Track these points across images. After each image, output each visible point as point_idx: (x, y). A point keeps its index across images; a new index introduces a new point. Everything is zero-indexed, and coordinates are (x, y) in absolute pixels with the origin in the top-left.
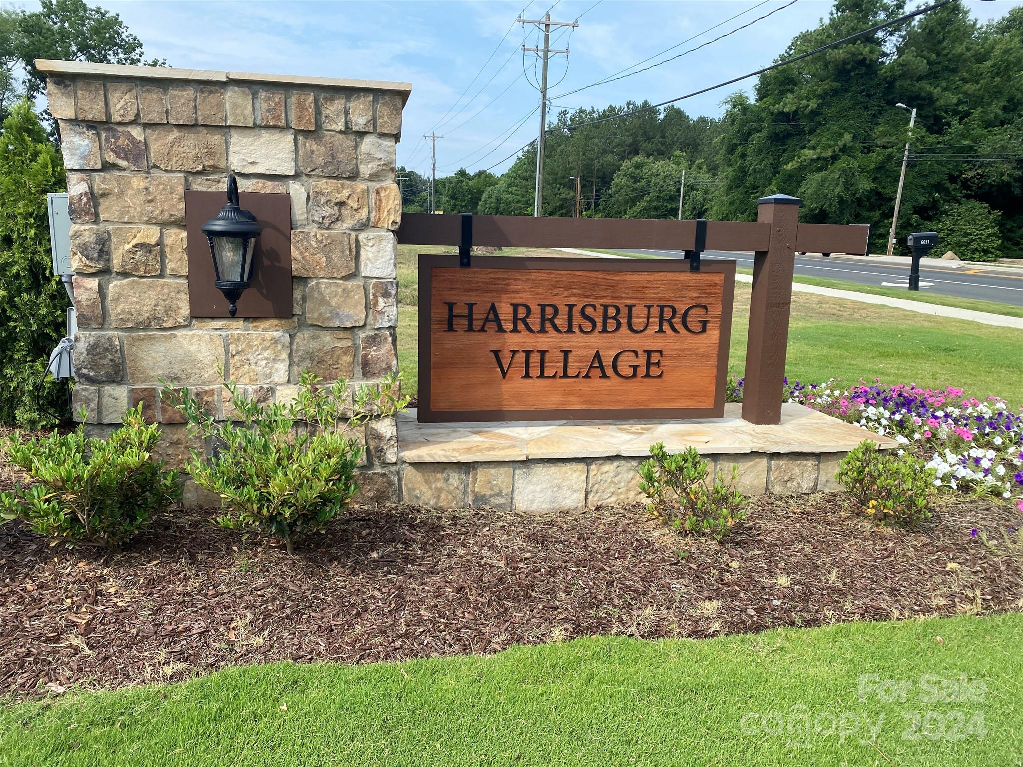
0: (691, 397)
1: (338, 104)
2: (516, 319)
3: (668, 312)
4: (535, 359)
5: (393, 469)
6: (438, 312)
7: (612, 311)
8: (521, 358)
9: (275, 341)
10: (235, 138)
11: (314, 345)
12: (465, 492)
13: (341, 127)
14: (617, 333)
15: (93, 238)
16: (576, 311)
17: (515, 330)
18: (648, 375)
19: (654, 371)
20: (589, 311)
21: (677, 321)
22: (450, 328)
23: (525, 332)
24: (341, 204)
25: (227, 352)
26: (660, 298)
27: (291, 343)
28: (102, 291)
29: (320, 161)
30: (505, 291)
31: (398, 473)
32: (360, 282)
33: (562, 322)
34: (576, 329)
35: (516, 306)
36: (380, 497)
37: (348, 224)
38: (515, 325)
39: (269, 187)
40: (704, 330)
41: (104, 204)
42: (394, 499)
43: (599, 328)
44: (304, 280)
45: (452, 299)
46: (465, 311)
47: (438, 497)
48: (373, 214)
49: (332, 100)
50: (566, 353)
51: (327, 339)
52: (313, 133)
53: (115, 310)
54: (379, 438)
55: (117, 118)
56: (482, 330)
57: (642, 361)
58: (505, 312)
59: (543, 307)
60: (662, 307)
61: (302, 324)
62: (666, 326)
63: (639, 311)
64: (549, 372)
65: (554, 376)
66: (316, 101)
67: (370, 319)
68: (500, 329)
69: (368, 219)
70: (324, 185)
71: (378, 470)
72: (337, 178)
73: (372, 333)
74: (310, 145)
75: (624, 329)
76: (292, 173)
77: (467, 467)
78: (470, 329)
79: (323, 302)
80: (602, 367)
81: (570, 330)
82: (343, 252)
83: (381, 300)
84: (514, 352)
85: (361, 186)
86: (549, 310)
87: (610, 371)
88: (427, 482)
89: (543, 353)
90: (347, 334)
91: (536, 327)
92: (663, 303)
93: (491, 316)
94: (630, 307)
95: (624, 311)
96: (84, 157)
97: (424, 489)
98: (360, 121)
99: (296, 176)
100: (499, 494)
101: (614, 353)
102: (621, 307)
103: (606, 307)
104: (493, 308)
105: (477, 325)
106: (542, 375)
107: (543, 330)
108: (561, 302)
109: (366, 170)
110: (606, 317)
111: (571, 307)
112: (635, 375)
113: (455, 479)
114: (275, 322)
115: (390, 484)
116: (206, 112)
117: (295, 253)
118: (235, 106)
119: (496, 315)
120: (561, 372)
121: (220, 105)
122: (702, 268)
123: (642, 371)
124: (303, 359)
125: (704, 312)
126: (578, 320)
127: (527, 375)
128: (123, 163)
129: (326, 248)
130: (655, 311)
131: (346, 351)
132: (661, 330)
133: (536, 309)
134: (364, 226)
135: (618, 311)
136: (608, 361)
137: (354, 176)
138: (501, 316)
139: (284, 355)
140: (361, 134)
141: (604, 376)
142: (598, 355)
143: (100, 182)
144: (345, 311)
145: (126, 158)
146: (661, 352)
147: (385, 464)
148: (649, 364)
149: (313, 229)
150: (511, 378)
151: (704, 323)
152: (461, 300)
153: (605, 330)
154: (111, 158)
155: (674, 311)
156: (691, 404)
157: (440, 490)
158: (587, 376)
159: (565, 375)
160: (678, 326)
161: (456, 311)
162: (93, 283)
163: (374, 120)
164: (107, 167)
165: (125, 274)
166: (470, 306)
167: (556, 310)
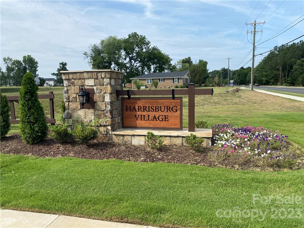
0: (175, 125)
1: (100, 74)
2: (139, 109)
3: (168, 108)
4: (143, 117)
5: (111, 135)
6: (125, 108)
7: (157, 107)
8: (140, 116)
9: (92, 112)
10: (86, 80)
11: (98, 113)
12: (123, 140)
13: (100, 77)
14: (158, 112)
15: (67, 96)
16: (150, 107)
17: (139, 111)
18: (165, 120)
19: (167, 120)
20: (153, 107)
21: (171, 109)
22: (127, 111)
23: (141, 111)
24: (101, 90)
25: (85, 114)
27: (94, 113)
28: (69, 104)
29: (98, 83)
30: (136, 104)
31: (112, 136)
32: (104, 102)
33: (147, 109)
34: (150, 111)
35: (139, 107)
36: (109, 140)
37: (102, 93)
39: (91, 87)
40: (176, 111)
41: (69, 91)
42: (111, 140)
43: (155, 111)
44: (96, 102)
45: (127, 105)
46: (129, 107)
47: (118, 141)
48: (106, 91)
49: (99, 73)
50: (149, 116)
51: (100, 112)
52: (97, 78)
53: (70, 107)
54: (108, 129)
55: (70, 78)
56: (132, 111)
57: (164, 117)
58: (137, 107)
59: (144, 107)
60: (167, 107)
61: (96, 110)
62: (168, 110)
63: (163, 107)
64: (145, 119)
65: (147, 120)
66: (96, 73)
67: (106, 109)
68: (136, 111)
69: (105, 92)
70: (98, 87)
71: (108, 135)
72: (101, 85)
73: (106, 111)
74: (96, 80)
75: (160, 111)
76: (94, 85)
77: (123, 136)
78: (130, 111)
79: (99, 106)
80: (156, 118)
81: (149, 111)
82: (101, 97)
83: (108, 105)
84: (139, 115)
85: (104, 86)
86: (145, 107)
87: (157, 119)
88: (117, 138)
89: (144, 116)
90: (103, 111)
91: (143, 111)
92: (167, 106)
93: (134, 108)
94: (161, 107)
95: (160, 107)
96: (66, 84)
97: (116, 139)
98: (103, 76)
99: (95, 85)
100: (129, 141)
101: (158, 116)
102: (159, 107)
103: (156, 107)
104: (134, 107)
105: (132, 110)
106: (144, 120)
107: (144, 111)
108: (147, 105)
109: (105, 84)
110: (156, 109)
111: (149, 107)
112: (163, 120)
113: (121, 138)
114: (92, 109)
115: (110, 138)
116: (82, 77)
117: (94, 98)
118: (85, 75)
119: (135, 108)
120: (148, 120)
121: (83, 75)
122: (175, 99)
123: (164, 120)
124: (96, 115)
125: (176, 108)
126: (150, 109)
127: (141, 120)
128: (71, 85)
129: (99, 97)
130: (166, 107)
131: (103, 114)
132: (167, 111)
133: (142, 107)
134: (105, 93)
136: (157, 117)
137: (103, 85)
138: (136, 108)
139: (93, 115)
140: (104, 78)
141: (156, 120)
142: (155, 116)
143: (69, 88)
144: (102, 107)
145: (72, 84)
146: (168, 116)
147: (109, 134)
148: (165, 118)
149: (97, 94)
150: (138, 120)
151: (176, 110)
152: (129, 105)
153: (156, 111)
154: (70, 84)
155: (170, 107)
156: (175, 127)
157: (119, 140)
158: (153, 120)
159: (149, 120)
160: (171, 110)
161: (128, 107)
162: (67, 103)
163: (105, 76)
164: (69, 86)
165: (71, 102)
166: (130, 106)
167: (146, 107)
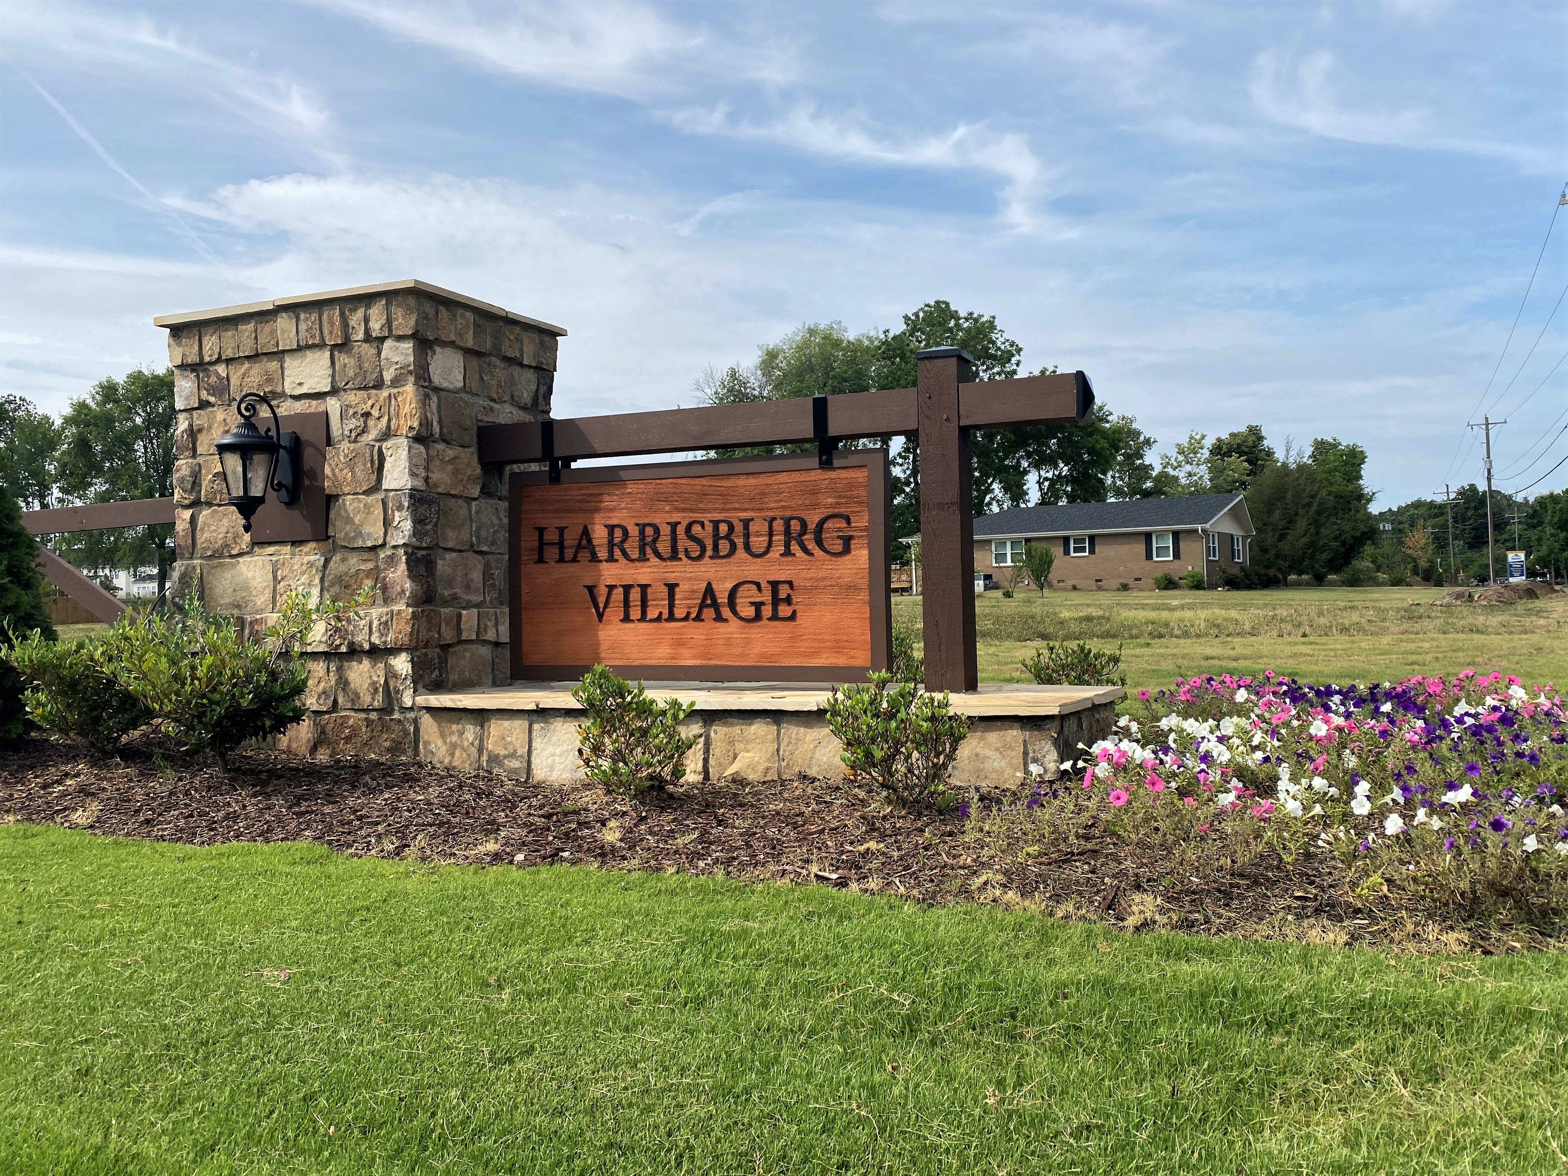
0: (838, 648)
1: (360, 313)
2: (611, 544)
3: (795, 526)
4: (635, 595)
5: (411, 715)
6: (529, 540)
7: (723, 528)
8: (618, 595)
9: (311, 565)
10: (288, 362)
11: (343, 568)
12: (480, 750)
13: (361, 336)
14: (732, 559)
15: (187, 473)
16: (681, 530)
17: (611, 559)
18: (775, 617)
19: (784, 610)
20: (696, 529)
21: (808, 537)
22: (541, 560)
23: (623, 561)
24: (367, 415)
25: (275, 577)
26: (783, 507)
27: (325, 566)
28: (193, 520)
29: (351, 373)
30: (597, 510)
31: (415, 721)
32: (380, 496)
33: (664, 547)
34: (682, 555)
35: (611, 529)
36: (396, 749)
37: (373, 434)
38: (611, 552)
39: (314, 406)
40: (847, 550)
41: (200, 438)
42: (410, 752)
43: (709, 553)
44: (337, 497)
45: (543, 523)
46: (555, 538)
47: (452, 755)
48: (393, 422)
49: (355, 310)
50: (672, 588)
51: (354, 562)
52: (344, 346)
53: (202, 538)
54: (396, 676)
55: (207, 359)
56: (574, 560)
57: (766, 596)
58: (599, 534)
59: (642, 527)
60: (787, 522)
61: (335, 548)
62: (795, 547)
63: (758, 526)
64: (652, 614)
65: (659, 619)
66: (342, 314)
67: (388, 539)
68: (594, 559)
69: (388, 427)
70: (352, 398)
71: (396, 716)
72: (365, 388)
73: (389, 553)
74: (342, 359)
75: (741, 553)
76: (328, 389)
77: (481, 716)
78: (561, 560)
79: (349, 520)
80: (715, 605)
81: (674, 556)
82: (365, 464)
83: (397, 514)
84: (611, 588)
85: (385, 393)
86: (649, 531)
87: (726, 612)
88: (443, 736)
89: (644, 588)
90: (371, 555)
91: (635, 555)
92: (788, 514)
93: (584, 542)
94: (746, 523)
95: (739, 528)
96: (187, 398)
97: (440, 742)
98: (376, 326)
99: (334, 391)
100: (513, 755)
101: (729, 585)
102: (736, 522)
103: (716, 524)
104: (586, 533)
105: (569, 554)
106: (643, 618)
107: (643, 558)
108: (661, 519)
109: (388, 376)
110: (716, 537)
111: (674, 526)
112: (758, 617)
113: (470, 732)
114: (312, 545)
115: (406, 733)
116: (265, 343)
117: (327, 471)
118: (283, 331)
119: (590, 541)
120: (665, 615)
121: (273, 332)
122: (836, 463)
123: (767, 611)
124: (333, 584)
125: (844, 525)
126: (683, 543)
127: (627, 619)
128: (212, 399)
129: (351, 463)
130: (778, 525)
131: (368, 574)
132: (788, 553)
133: (634, 531)
134: (387, 435)
135: (731, 527)
136: (722, 598)
137: (379, 385)
138: (595, 542)
139: (317, 581)
140: (382, 340)
141: (719, 618)
142: (709, 590)
143: (200, 419)
144: (366, 529)
145: (213, 395)
146: (790, 583)
147: (404, 710)
148: (776, 601)
149: (345, 446)
150: (609, 622)
151: (847, 542)
152: (551, 523)
153: (716, 555)
154: (204, 395)
155: (804, 524)
156: (841, 661)
157: (454, 746)
158: (698, 618)
159: (671, 618)
160: (811, 545)
161: (547, 537)
162: (187, 514)
163: (389, 322)
164: (204, 405)
165: (209, 504)
166: (562, 530)
167: (657, 530)
